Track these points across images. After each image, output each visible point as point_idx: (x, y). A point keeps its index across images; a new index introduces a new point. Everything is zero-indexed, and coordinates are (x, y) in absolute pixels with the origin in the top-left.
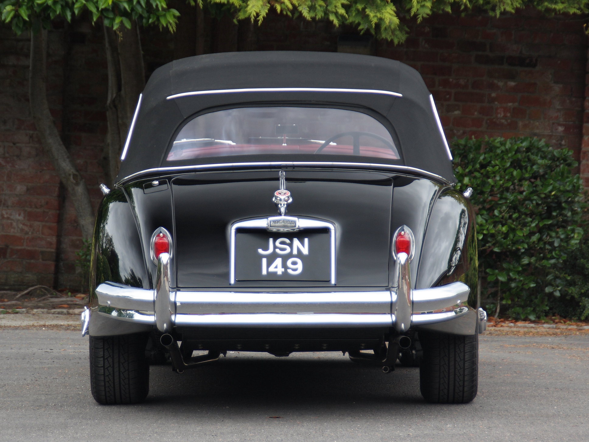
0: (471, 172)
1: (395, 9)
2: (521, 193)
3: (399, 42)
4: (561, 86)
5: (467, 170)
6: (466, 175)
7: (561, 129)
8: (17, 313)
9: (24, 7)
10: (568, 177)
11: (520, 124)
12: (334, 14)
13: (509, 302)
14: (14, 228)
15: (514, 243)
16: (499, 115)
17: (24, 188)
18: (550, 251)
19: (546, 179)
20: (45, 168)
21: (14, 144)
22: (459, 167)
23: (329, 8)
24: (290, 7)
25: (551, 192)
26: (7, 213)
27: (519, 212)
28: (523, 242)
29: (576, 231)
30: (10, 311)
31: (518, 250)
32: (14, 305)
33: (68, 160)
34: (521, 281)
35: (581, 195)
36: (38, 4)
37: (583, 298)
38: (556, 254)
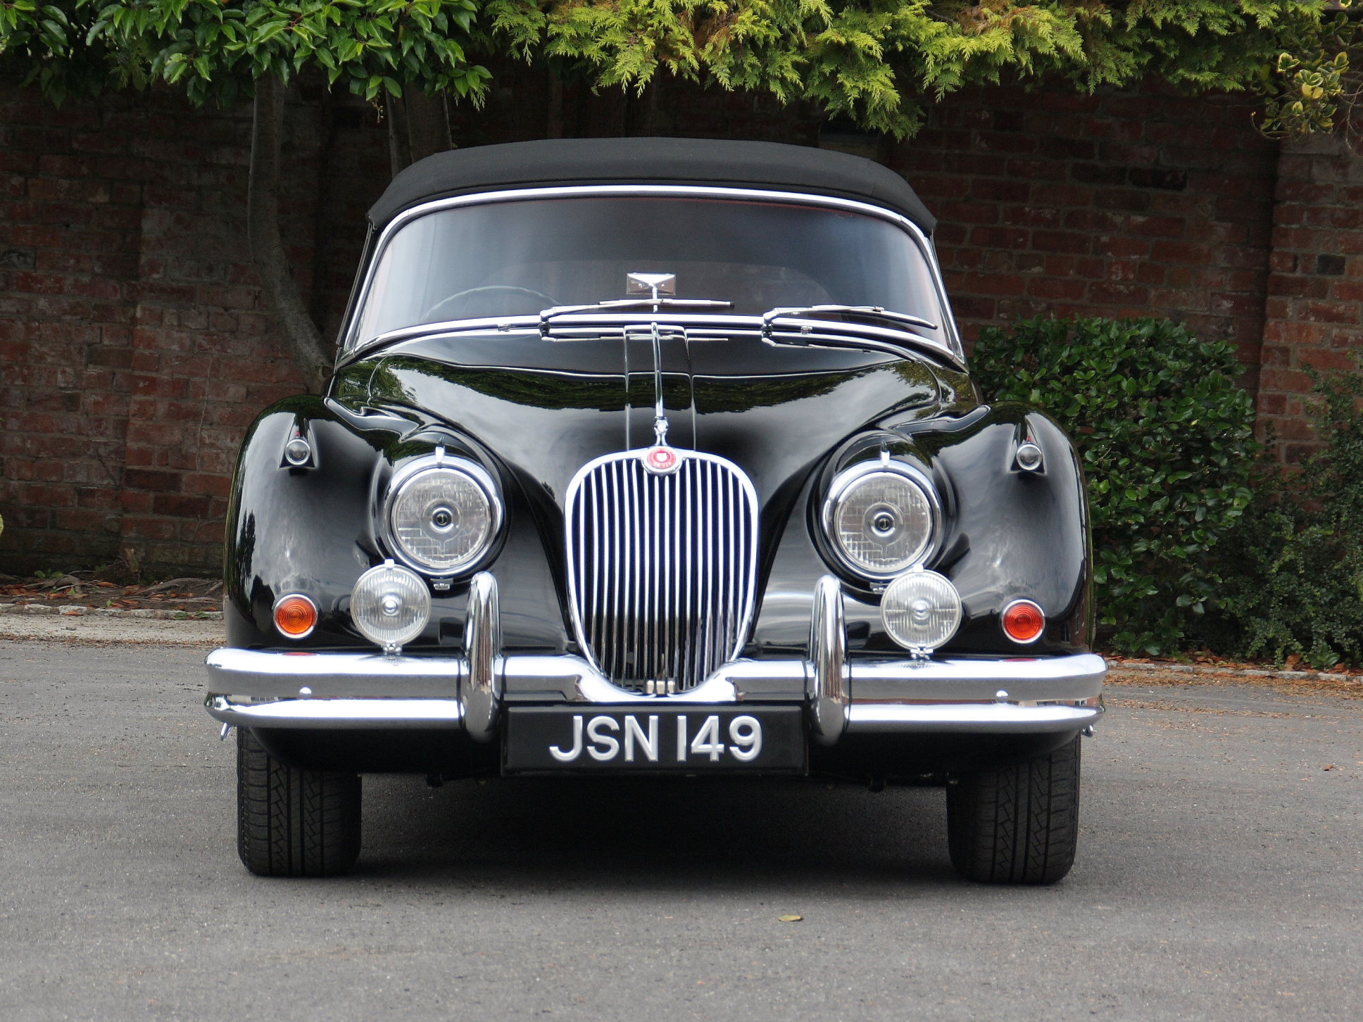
0: (1044, 381)
1: (893, 76)
2: (1136, 420)
3: (904, 139)
4: (1230, 225)
5: (1037, 377)
6: (1035, 385)
7: (1227, 304)
8: (206, 618)
9: (205, 58)
10: (1223, 394)
11: (1153, 294)
12: (778, 81)
13: (1114, 622)
14: (223, 464)
15: (1120, 514)
16: (1114, 277)
17: (243, 391)
18: (1187, 530)
19: (1182, 397)
20: (280, 355)
21: (226, 309)
22: (1023, 371)
23: (769, 70)
24: (695, 64)
25: (1189, 420)
26: (210, 437)
27: (1131, 456)
28: (1137, 512)
29: (1238, 494)
30: (193, 614)
31: (1129, 525)
32: (202, 604)
33: (314, 341)
34: (1131, 584)
35: (1246, 428)
36: (230, 52)
37: (1252, 618)
38: (1198, 536)
